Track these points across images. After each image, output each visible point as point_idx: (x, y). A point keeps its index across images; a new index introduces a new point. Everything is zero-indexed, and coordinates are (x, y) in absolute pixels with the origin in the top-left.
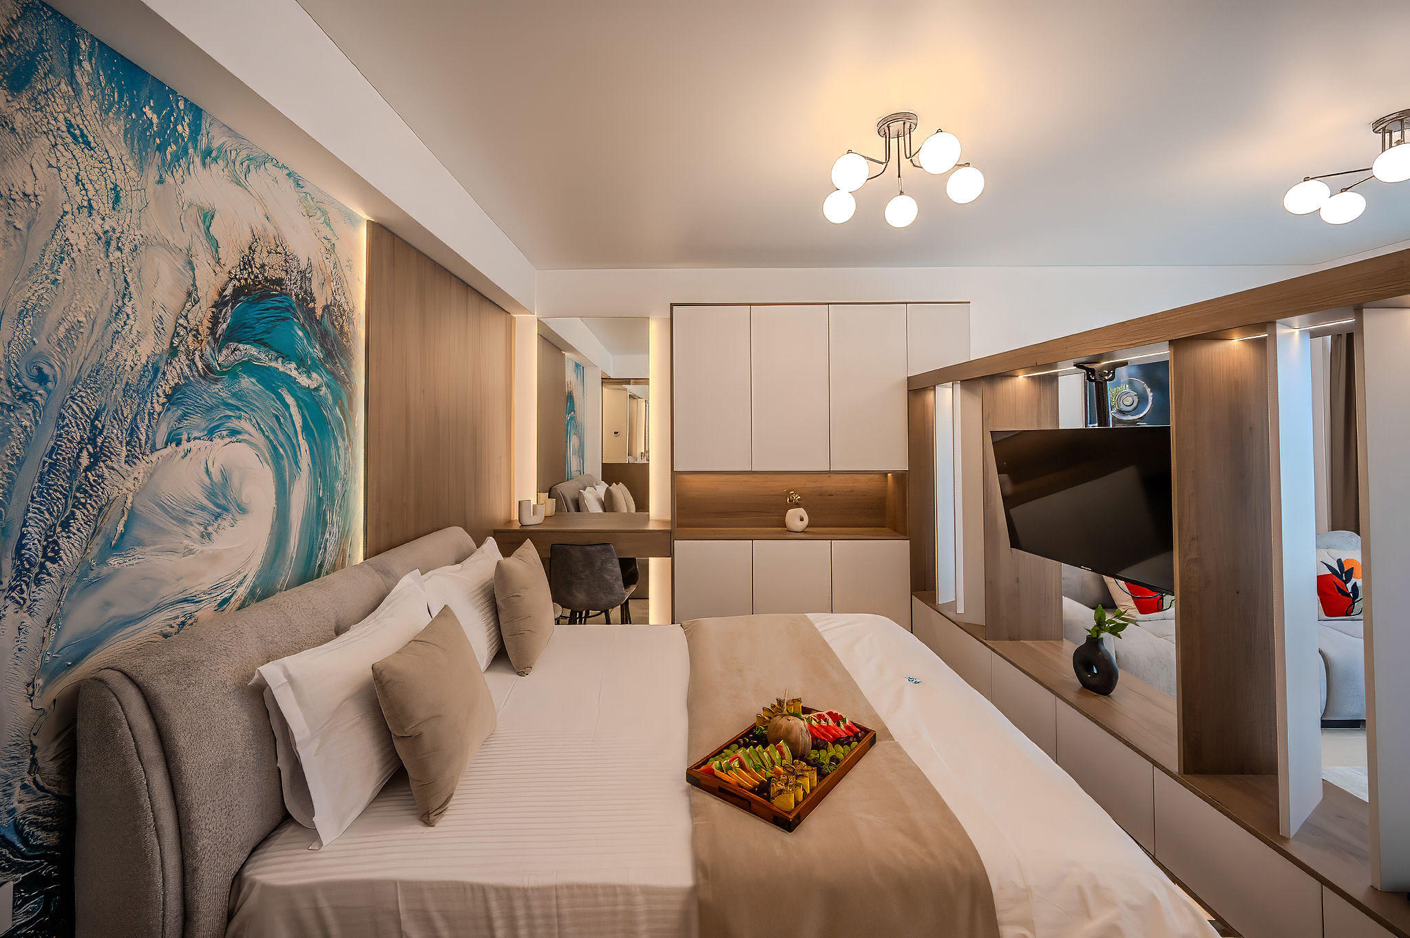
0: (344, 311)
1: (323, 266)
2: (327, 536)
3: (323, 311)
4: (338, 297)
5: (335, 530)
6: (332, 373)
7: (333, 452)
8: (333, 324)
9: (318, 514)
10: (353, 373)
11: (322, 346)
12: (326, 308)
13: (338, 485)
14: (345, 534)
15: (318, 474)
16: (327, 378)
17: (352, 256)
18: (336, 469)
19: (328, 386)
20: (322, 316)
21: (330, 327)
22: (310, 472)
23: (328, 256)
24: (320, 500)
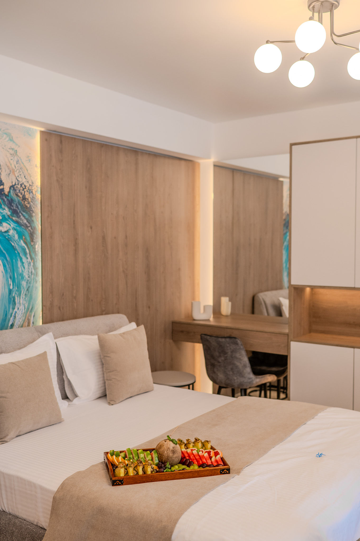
0: (25, 186)
1: (8, 164)
2: (16, 310)
3: (10, 188)
4: (20, 179)
5: (22, 307)
6: (17, 222)
7: (19, 264)
8: (17, 195)
9: (10, 299)
10: (33, 221)
11: (10, 208)
12: (12, 187)
13: (24, 283)
14: (30, 310)
15: (9, 277)
16: (13, 225)
17: (30, 154)
18: (22, 275)
19: (14, 229)
20: (9, 192)
21: (15, 197)
22: (4, 276)
23: (12, 158)
24: (10, 291)
